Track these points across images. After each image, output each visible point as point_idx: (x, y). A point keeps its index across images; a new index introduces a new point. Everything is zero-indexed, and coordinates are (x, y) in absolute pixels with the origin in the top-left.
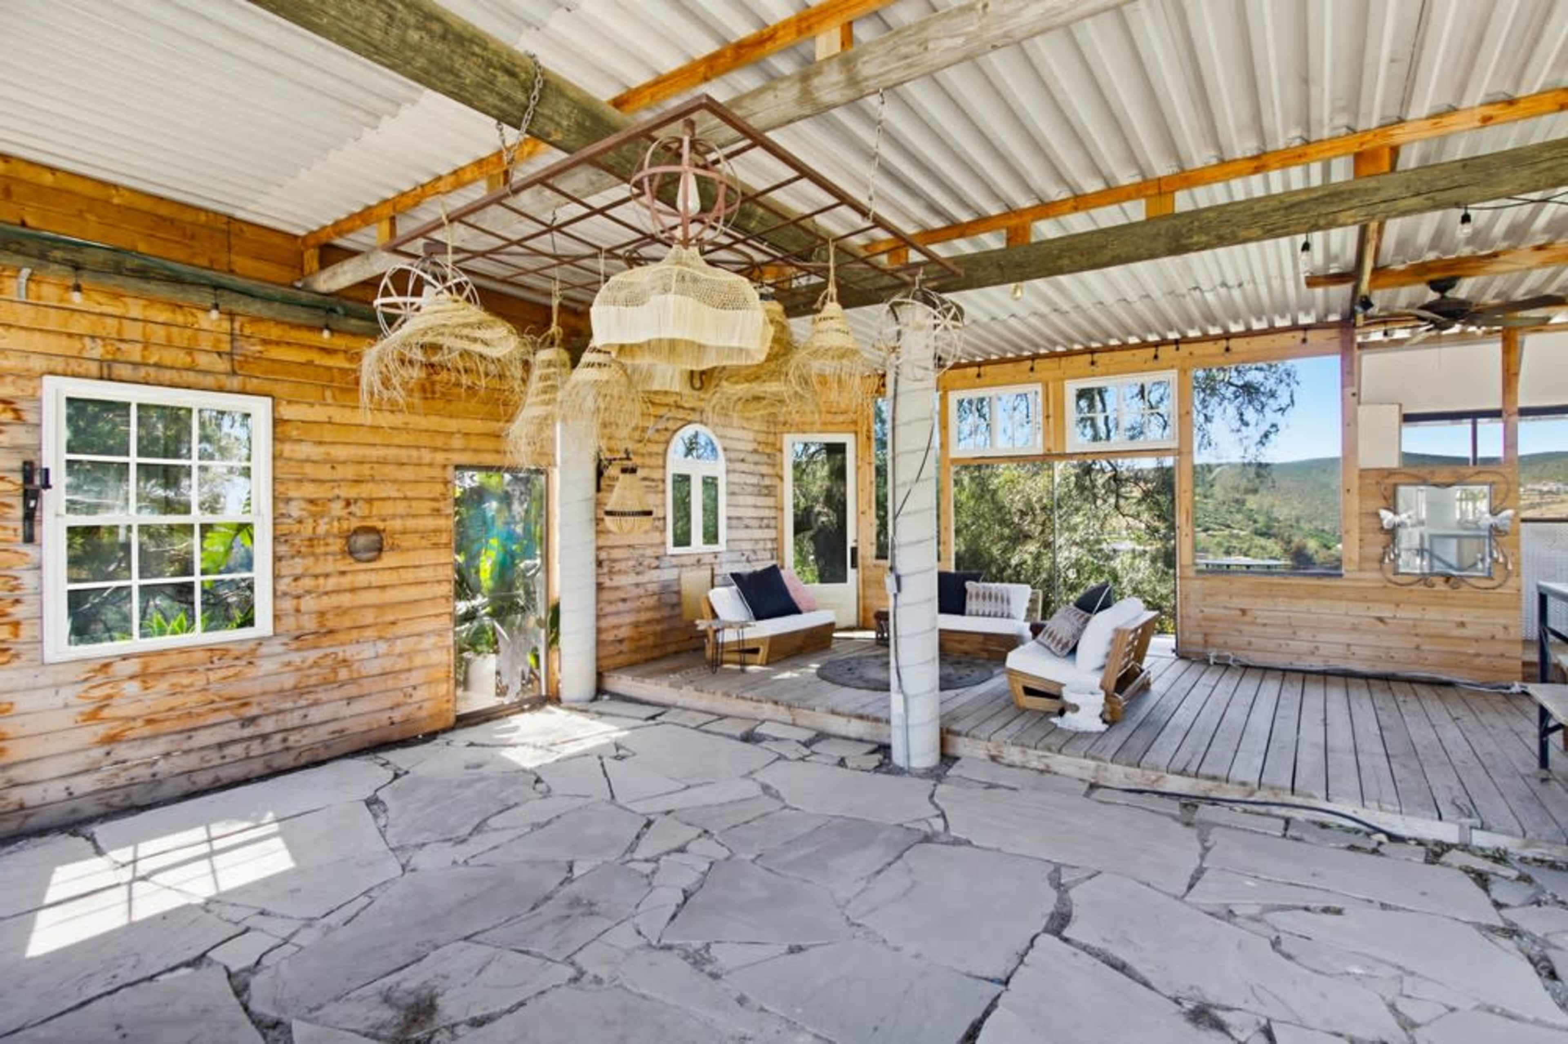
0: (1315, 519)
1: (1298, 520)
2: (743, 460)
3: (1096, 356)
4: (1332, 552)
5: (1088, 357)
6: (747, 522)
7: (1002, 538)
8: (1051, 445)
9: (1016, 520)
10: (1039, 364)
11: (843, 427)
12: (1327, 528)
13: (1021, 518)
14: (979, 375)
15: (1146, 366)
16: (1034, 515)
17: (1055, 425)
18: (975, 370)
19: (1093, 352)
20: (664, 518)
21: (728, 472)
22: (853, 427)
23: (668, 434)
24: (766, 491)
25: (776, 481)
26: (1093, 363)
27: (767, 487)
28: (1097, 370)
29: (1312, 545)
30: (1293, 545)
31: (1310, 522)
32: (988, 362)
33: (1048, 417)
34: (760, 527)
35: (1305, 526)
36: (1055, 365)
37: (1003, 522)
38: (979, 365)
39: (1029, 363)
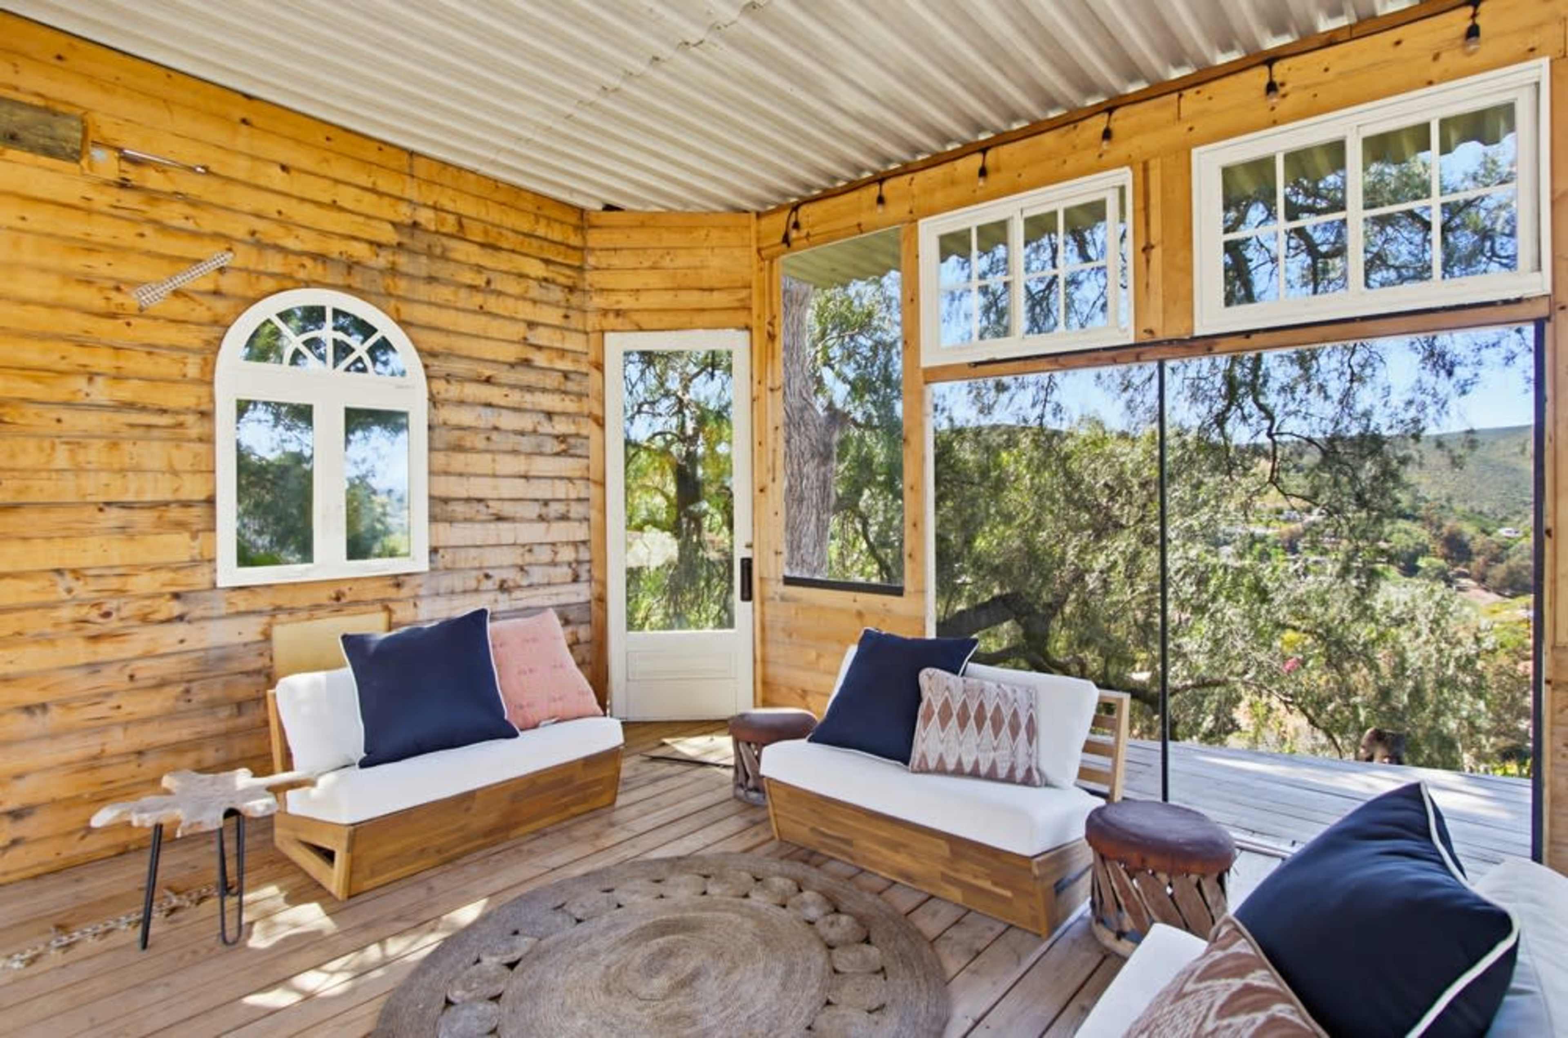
0: (1471, 499)
1: (1449, 500)
2: (488, 381)
3: (1280, 69)
4: (1493, 538)
5: (1259, 77)
6: (496, 507)
7: (1077, 529)
8: (1155, 322)
9: (1104, 501)
10: (1122, 120)
11: (722, 317)
12: (1485, 509)
13: (1111, 499)
14: (983, 172)
15: (1435, 70)
16: (1130, 493)
17: (1168, 266)
18: (976, 160)
19: (1270, 60)
20: (211, 501)
21: (434, 401)
22: (742, 318)
23: (220, 306)
24: (559, 447)
25: (589, 428)
26: (1272, 87)
27: (562, 438)
28: (1284, 106)
29: (1469, 530)
30: (1445, 531)
31: (1465, 501)
32: (1003, 139)
33: (1147, 249)
34: (541, 518)
35: (1459, 507)
36: (1168, 114)
37: (1082, 505)
38: (984, 149)
39: (1099, 123)
